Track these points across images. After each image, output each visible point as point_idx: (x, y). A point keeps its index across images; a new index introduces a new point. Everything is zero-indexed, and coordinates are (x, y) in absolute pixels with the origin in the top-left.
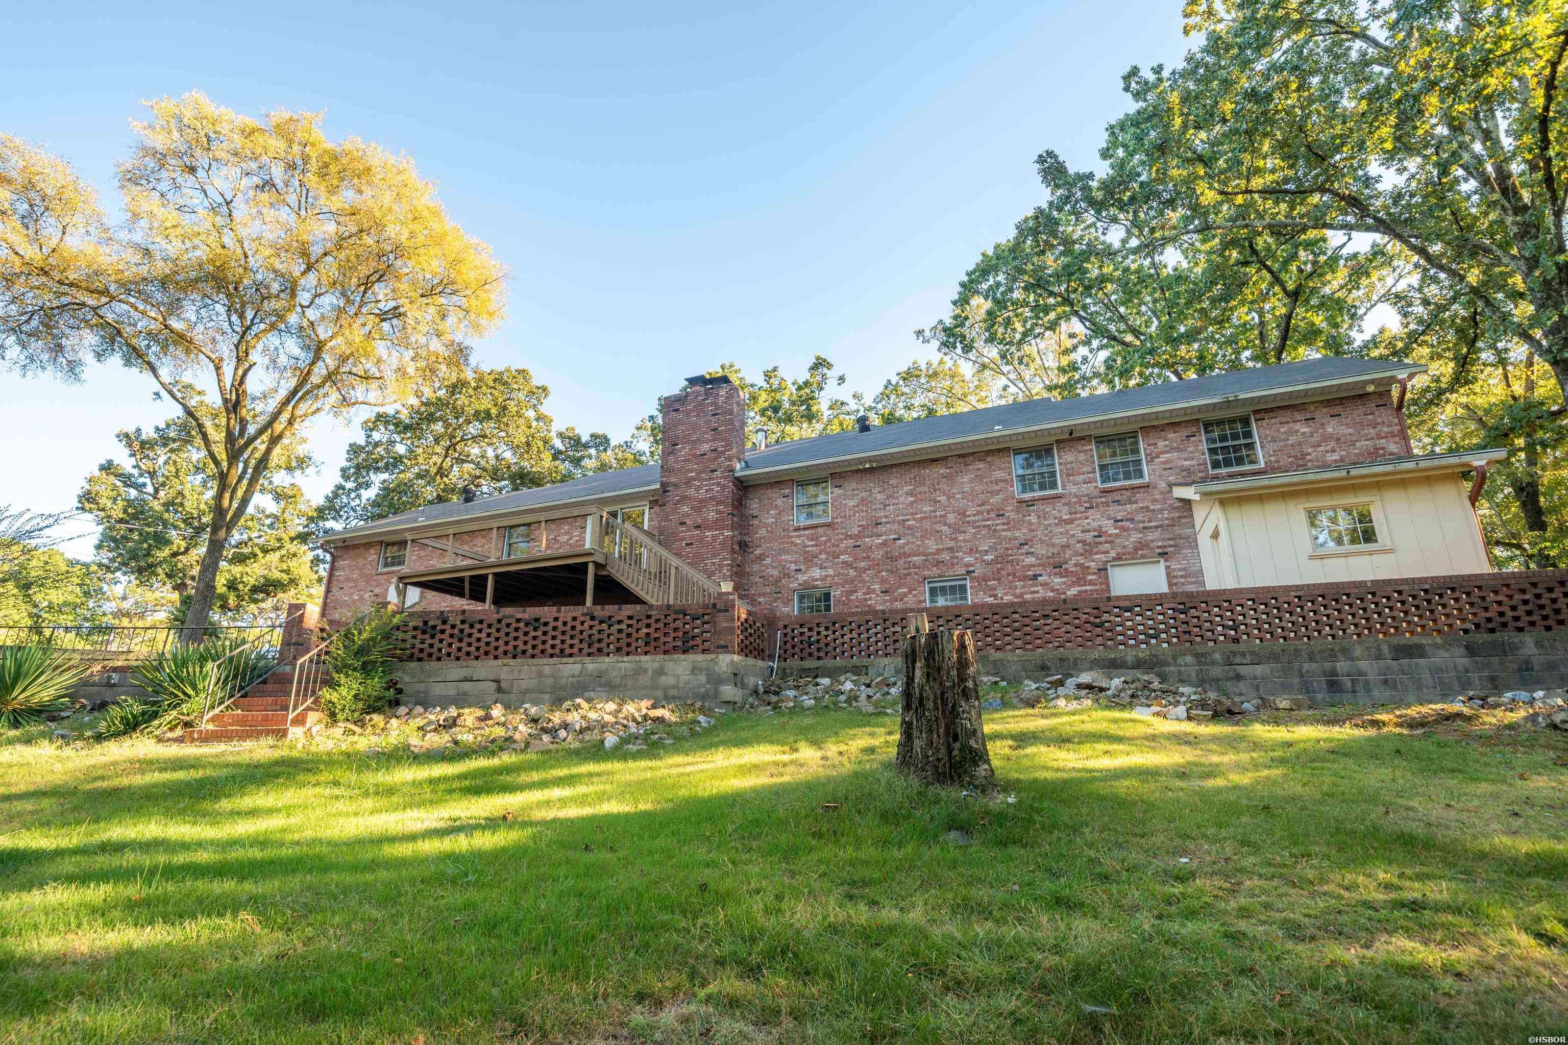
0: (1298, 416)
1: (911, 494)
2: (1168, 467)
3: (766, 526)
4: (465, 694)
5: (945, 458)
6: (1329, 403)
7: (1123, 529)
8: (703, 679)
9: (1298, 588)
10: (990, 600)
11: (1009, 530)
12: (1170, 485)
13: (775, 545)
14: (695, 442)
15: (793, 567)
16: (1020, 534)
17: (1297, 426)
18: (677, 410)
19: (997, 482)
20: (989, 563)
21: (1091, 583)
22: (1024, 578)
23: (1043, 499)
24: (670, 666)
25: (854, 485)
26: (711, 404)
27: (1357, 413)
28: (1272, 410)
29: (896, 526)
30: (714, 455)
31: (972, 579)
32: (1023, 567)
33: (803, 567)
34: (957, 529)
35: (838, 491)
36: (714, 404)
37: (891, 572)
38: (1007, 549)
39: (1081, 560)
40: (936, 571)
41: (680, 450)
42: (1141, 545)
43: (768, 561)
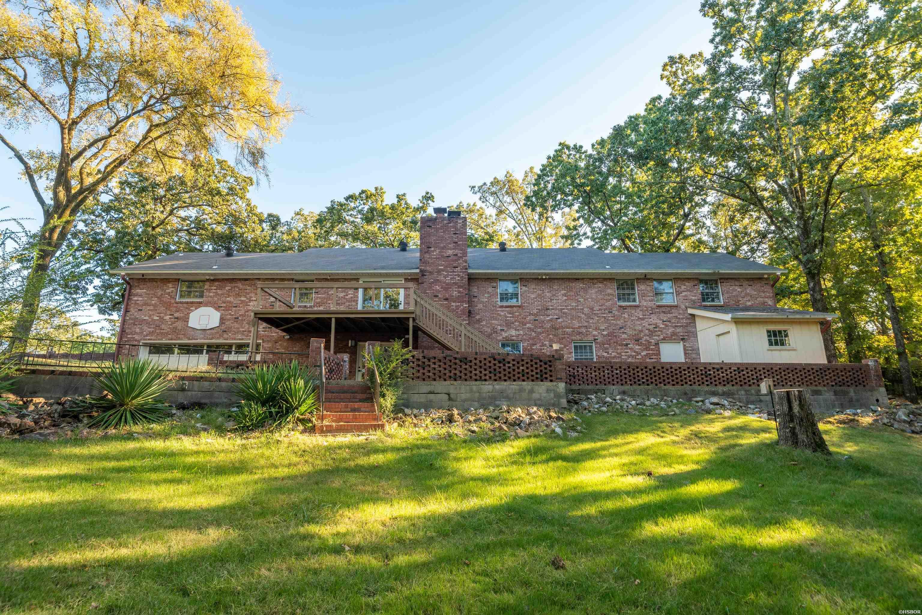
0: (737, 283)
1: (565, 295)
2: (686, 299)
3: (483, 302)
4: (431, 401)
5: (583, 279)
6: (748, 279)
7: (666, 325)
8: (552, 395)
9: (780, 364)
10: (605, 354)
11: (614, 320)
12: (686, 308)
13: (488, 314)
14: (443, 248)
15: (499, 328)
16: (620, 322)
17: (736, 288)
18: (430, 227)
19: (609, 295)
20: (604, 336)
21: (652, 350)
22: (622, 345)
23: (631, 306)
24: (536, 388)
25: (533, 286)
26: (453, 227)
27: (758, 286)
28: (727, 279)
29: (557, 312)
30: (455, 258)
31: (596, 343)
32: (621, 339)
33: (505, 328)
34: (589, 317)
35: (524, 288)
36: (455, 227)
37: (555, 335)
38: (613, 329)
39: (647, 338)
40: (578, 337)
41: (433, 251)
42: (674, 334)
43: (484, 323)
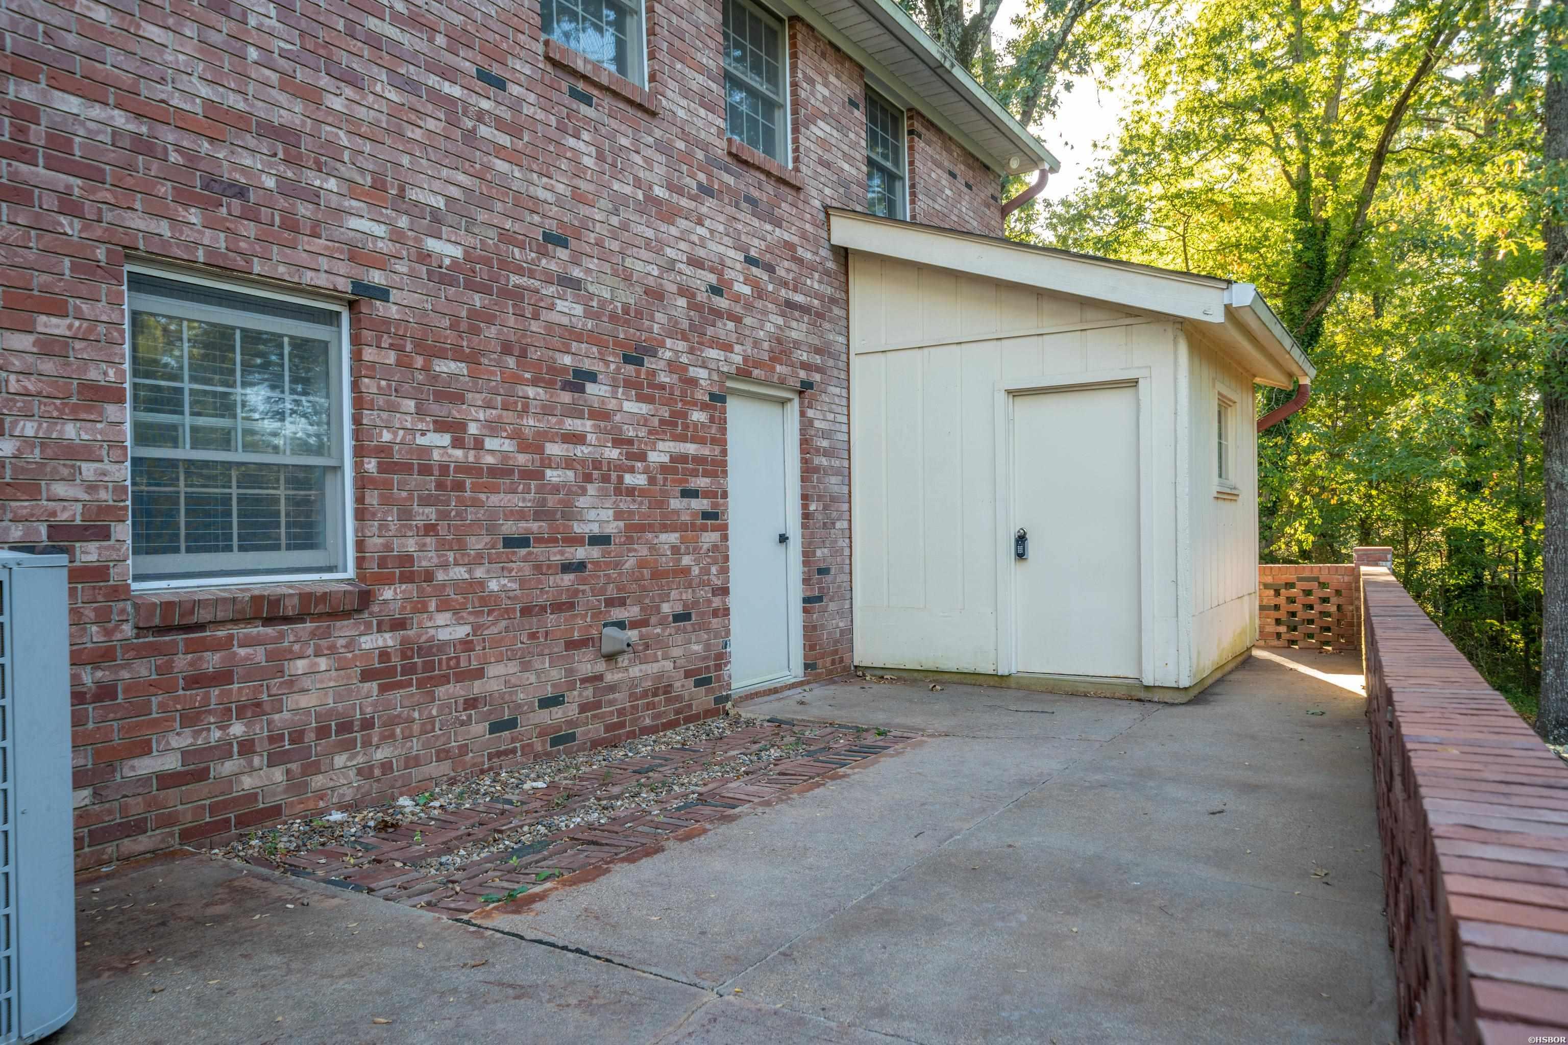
2: (826, 159)
7: (757, 290)
11: (512, 157)
12: (826, 210)
16: (549, 194)
21: (696, 433)
22: (549, 374)
23: (616, 92)
32: (550, 325)
38: (506, 237)
42: (781, 349)
